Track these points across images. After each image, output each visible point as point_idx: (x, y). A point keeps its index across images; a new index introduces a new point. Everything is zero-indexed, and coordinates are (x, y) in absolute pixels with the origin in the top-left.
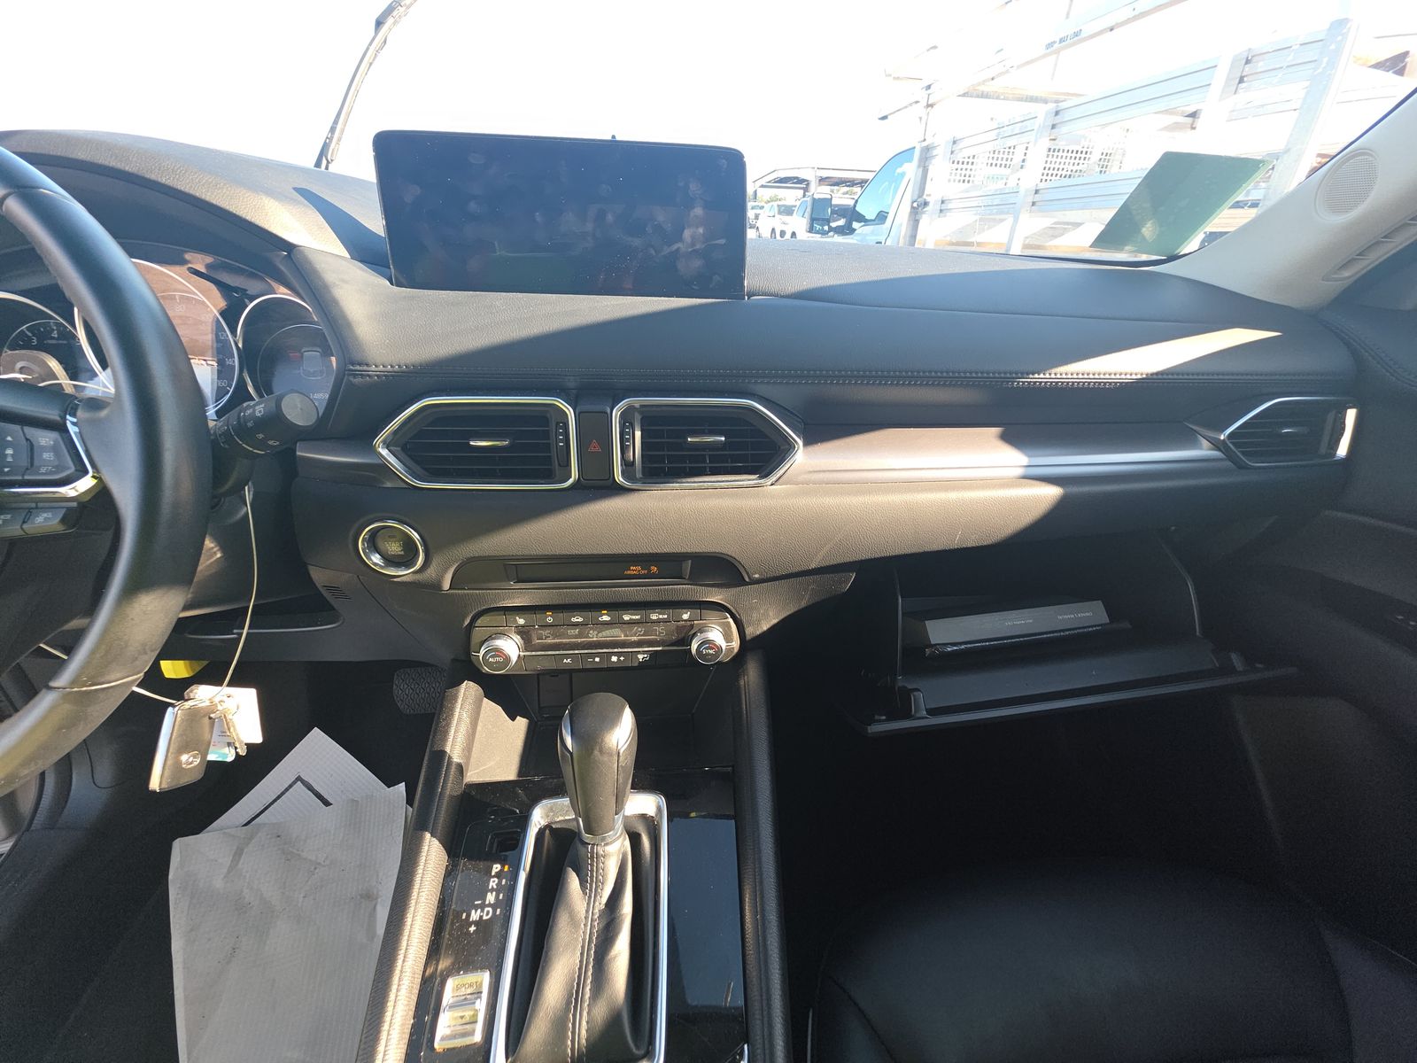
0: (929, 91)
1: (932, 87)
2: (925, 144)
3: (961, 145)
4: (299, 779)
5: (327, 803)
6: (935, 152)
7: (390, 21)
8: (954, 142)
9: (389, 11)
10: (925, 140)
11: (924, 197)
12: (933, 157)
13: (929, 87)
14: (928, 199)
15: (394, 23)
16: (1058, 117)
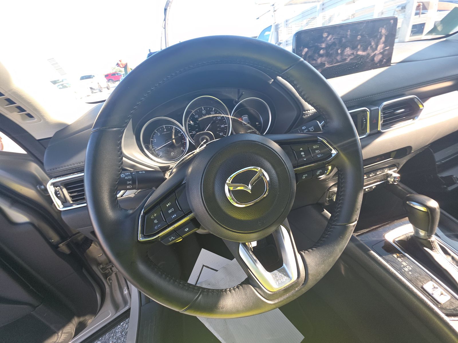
0: (274, 6)
1: (275, 5)
2: (276, 24)
3: (289, 22)
4: (203, 266)
5: (217, 271)
6: (279, 26)
7: (168, 8)
8: (287, 21)
9: (167, 4)
10: (275, 23)
11: (279, 41)
12: (279, 28)
13: (273, 5)
14: (281, 42)
15: (170, 9)
16: (324, 6)
